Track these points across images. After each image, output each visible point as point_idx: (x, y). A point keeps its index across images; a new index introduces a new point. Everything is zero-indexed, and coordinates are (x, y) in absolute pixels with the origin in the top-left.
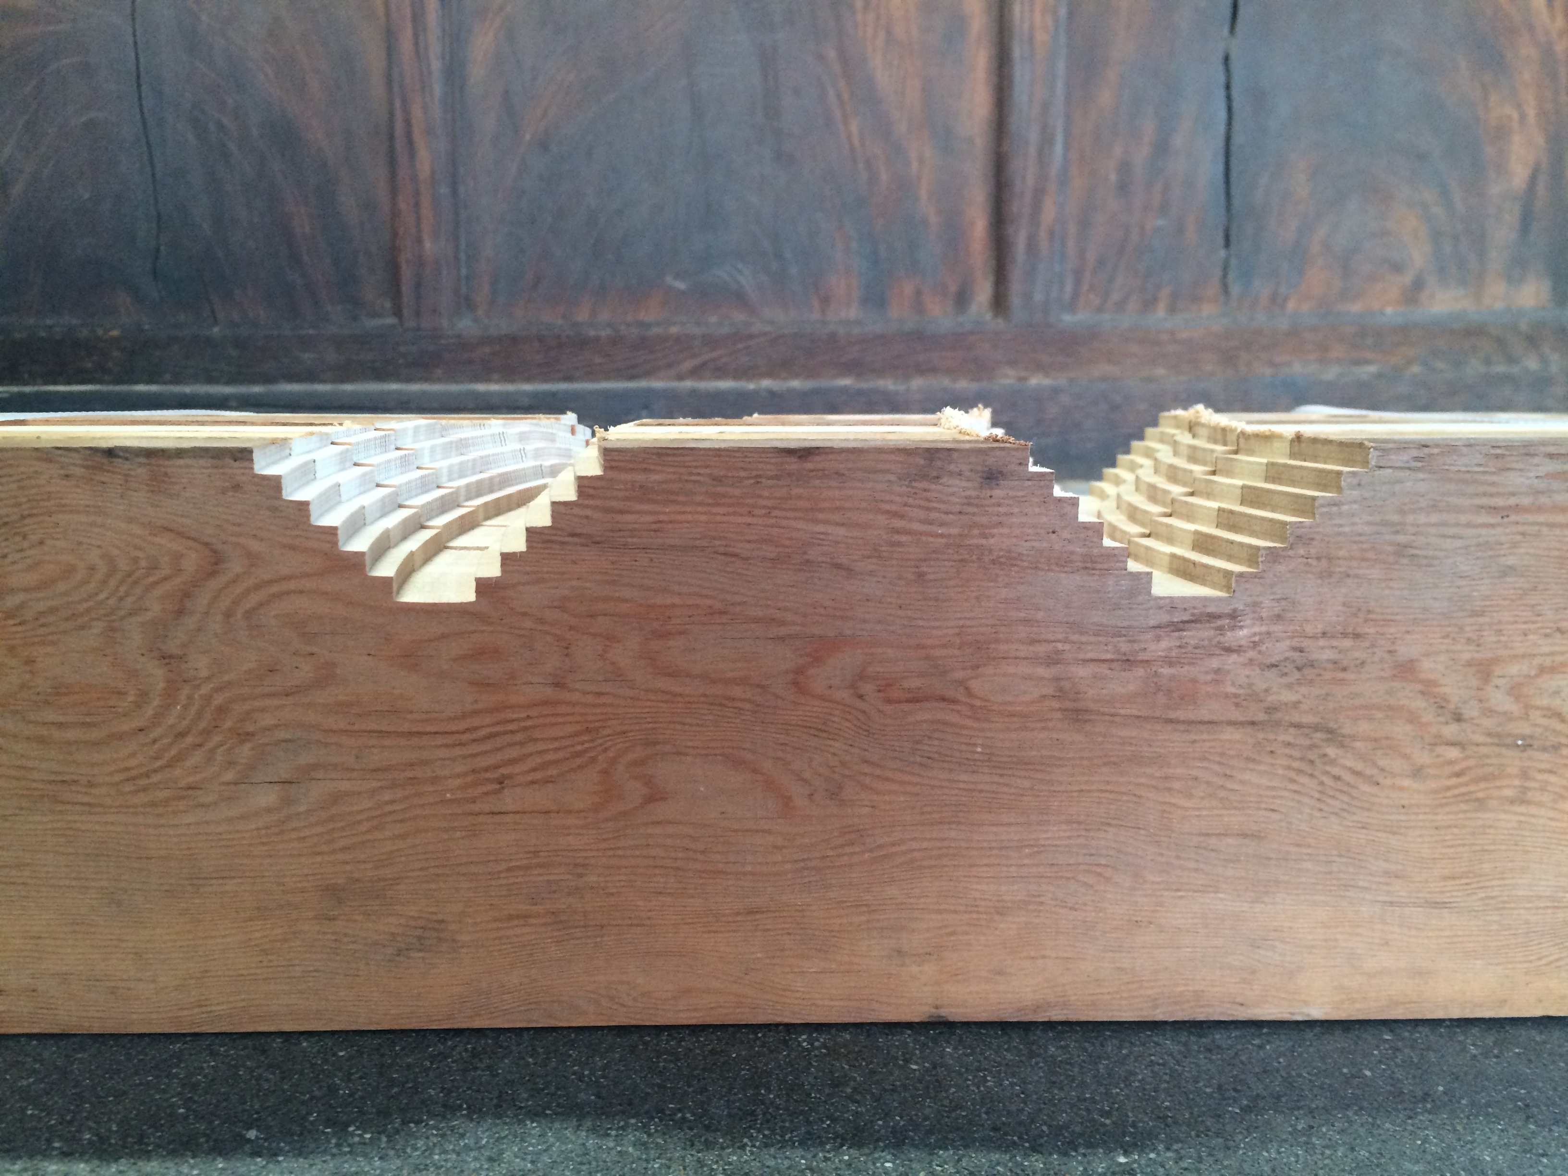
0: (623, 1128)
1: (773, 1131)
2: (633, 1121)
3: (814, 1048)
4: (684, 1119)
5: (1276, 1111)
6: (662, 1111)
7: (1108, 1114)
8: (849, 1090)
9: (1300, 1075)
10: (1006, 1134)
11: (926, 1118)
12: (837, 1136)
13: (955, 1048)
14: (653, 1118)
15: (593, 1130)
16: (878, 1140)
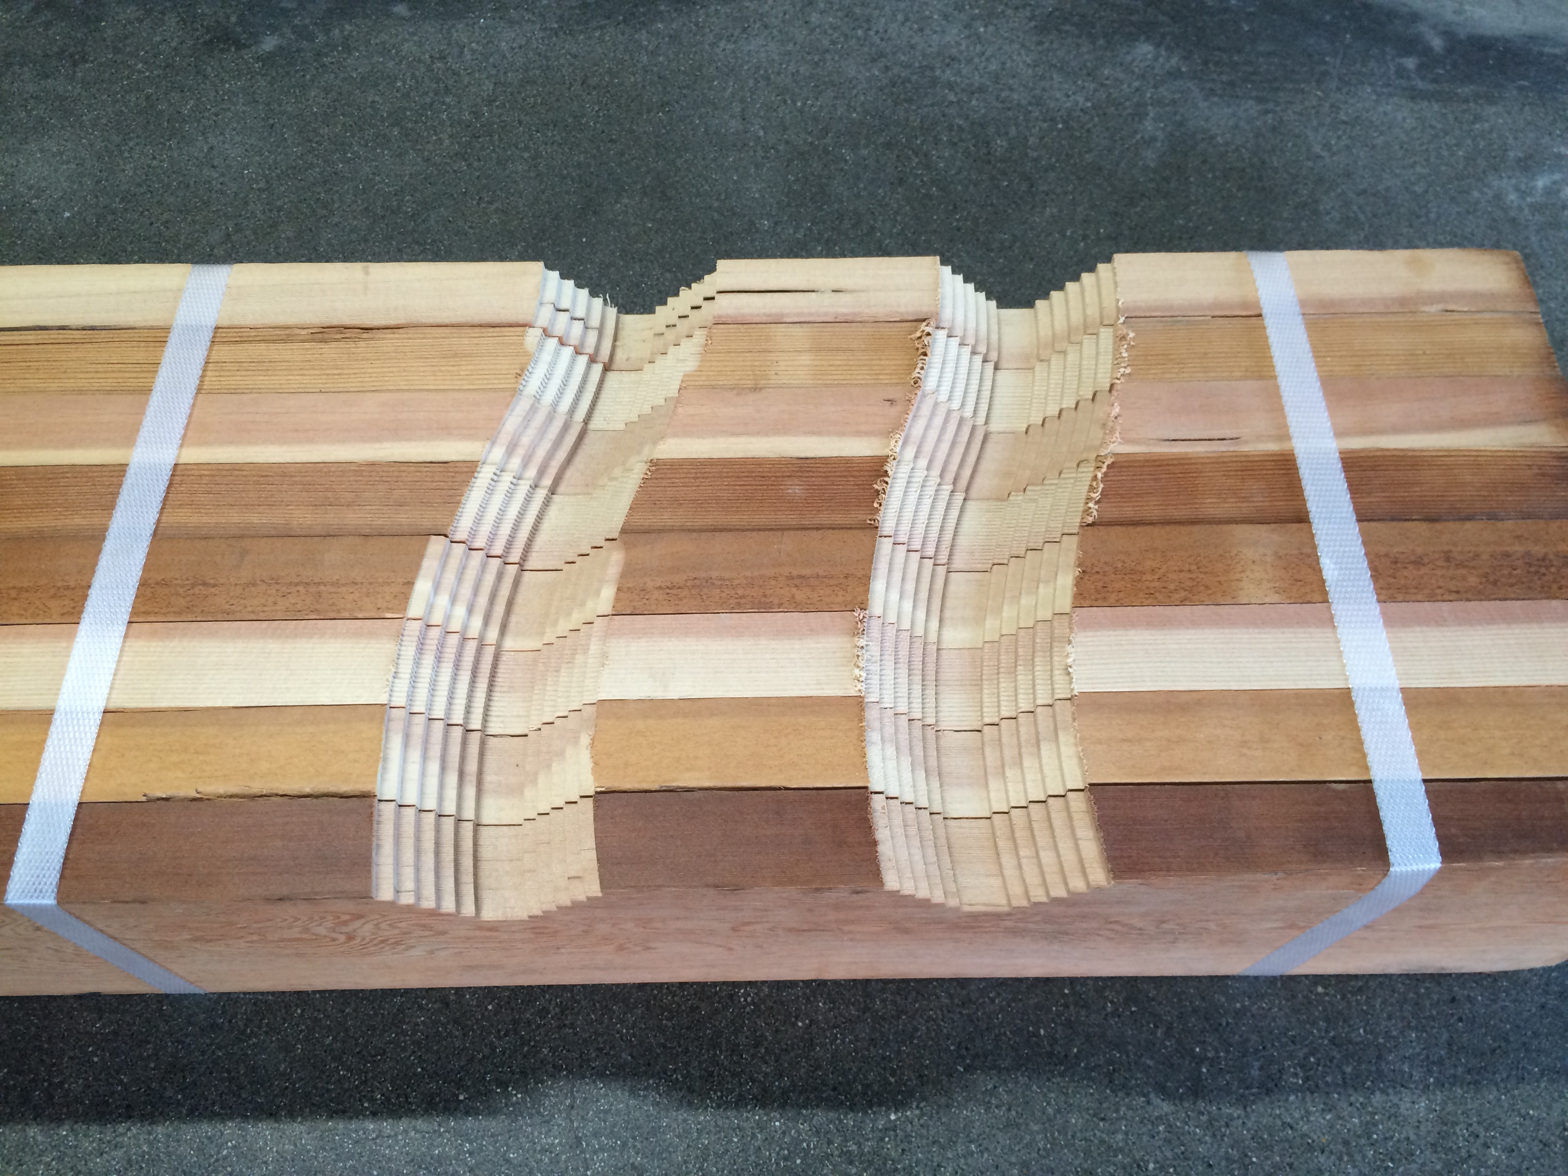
0: (646, 1089)
1: (722, 1092)
2: (651, 1082)
3: (749, 1005)
4: (677, 1079)
5: (982, 1071)
6: (665, 1073)
7: (893, 1074)
8: (763, 1050)
9: (1005, 1034)
10: (840, 1094)
11: (801, 1079)
12: (755, 1097)
13: (824, 1004)
14: (660, 1079)
15: (633, 1092)
16: (774, 1101)
